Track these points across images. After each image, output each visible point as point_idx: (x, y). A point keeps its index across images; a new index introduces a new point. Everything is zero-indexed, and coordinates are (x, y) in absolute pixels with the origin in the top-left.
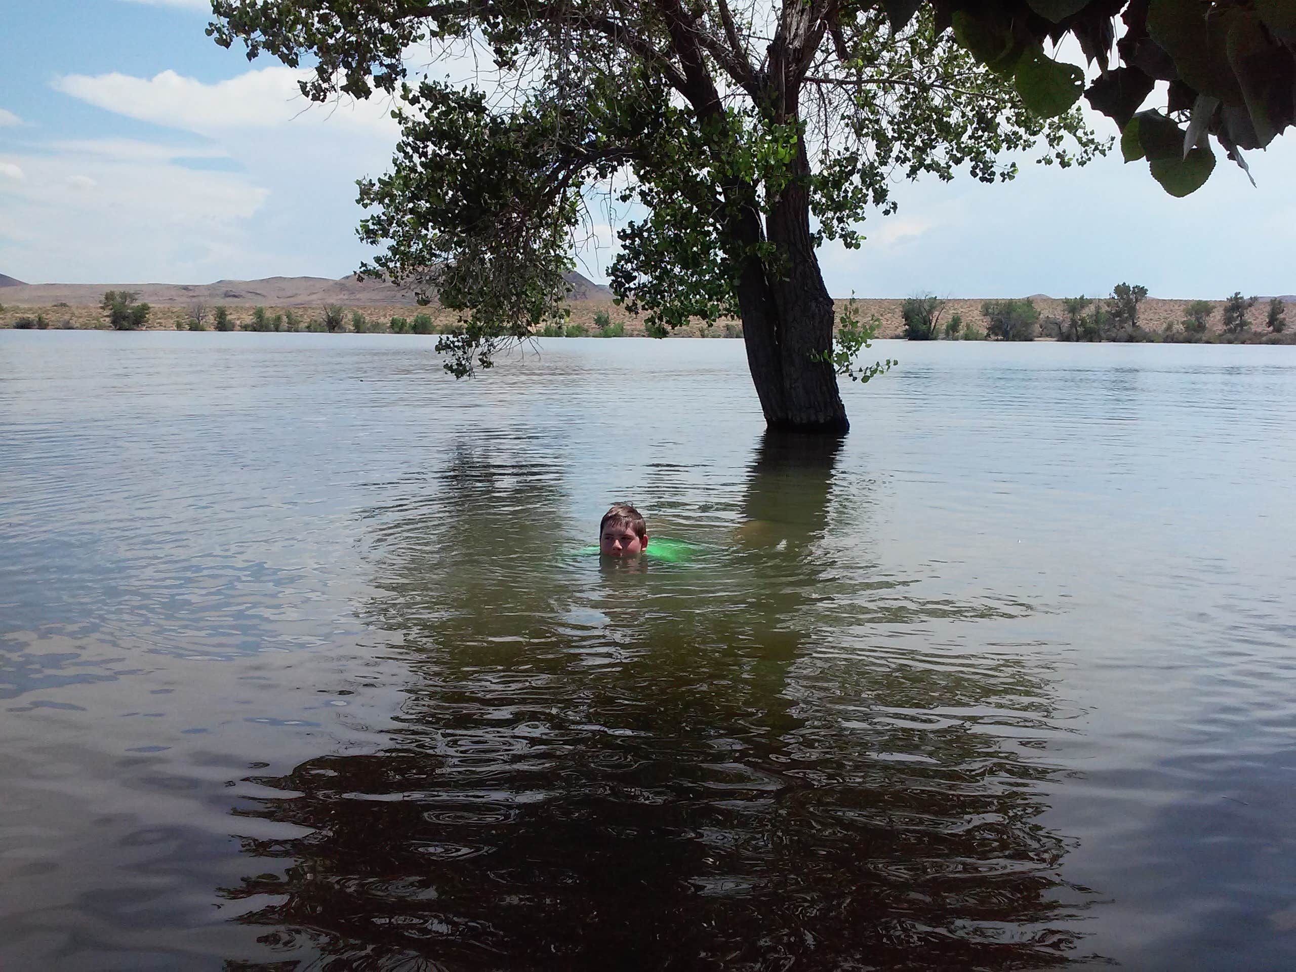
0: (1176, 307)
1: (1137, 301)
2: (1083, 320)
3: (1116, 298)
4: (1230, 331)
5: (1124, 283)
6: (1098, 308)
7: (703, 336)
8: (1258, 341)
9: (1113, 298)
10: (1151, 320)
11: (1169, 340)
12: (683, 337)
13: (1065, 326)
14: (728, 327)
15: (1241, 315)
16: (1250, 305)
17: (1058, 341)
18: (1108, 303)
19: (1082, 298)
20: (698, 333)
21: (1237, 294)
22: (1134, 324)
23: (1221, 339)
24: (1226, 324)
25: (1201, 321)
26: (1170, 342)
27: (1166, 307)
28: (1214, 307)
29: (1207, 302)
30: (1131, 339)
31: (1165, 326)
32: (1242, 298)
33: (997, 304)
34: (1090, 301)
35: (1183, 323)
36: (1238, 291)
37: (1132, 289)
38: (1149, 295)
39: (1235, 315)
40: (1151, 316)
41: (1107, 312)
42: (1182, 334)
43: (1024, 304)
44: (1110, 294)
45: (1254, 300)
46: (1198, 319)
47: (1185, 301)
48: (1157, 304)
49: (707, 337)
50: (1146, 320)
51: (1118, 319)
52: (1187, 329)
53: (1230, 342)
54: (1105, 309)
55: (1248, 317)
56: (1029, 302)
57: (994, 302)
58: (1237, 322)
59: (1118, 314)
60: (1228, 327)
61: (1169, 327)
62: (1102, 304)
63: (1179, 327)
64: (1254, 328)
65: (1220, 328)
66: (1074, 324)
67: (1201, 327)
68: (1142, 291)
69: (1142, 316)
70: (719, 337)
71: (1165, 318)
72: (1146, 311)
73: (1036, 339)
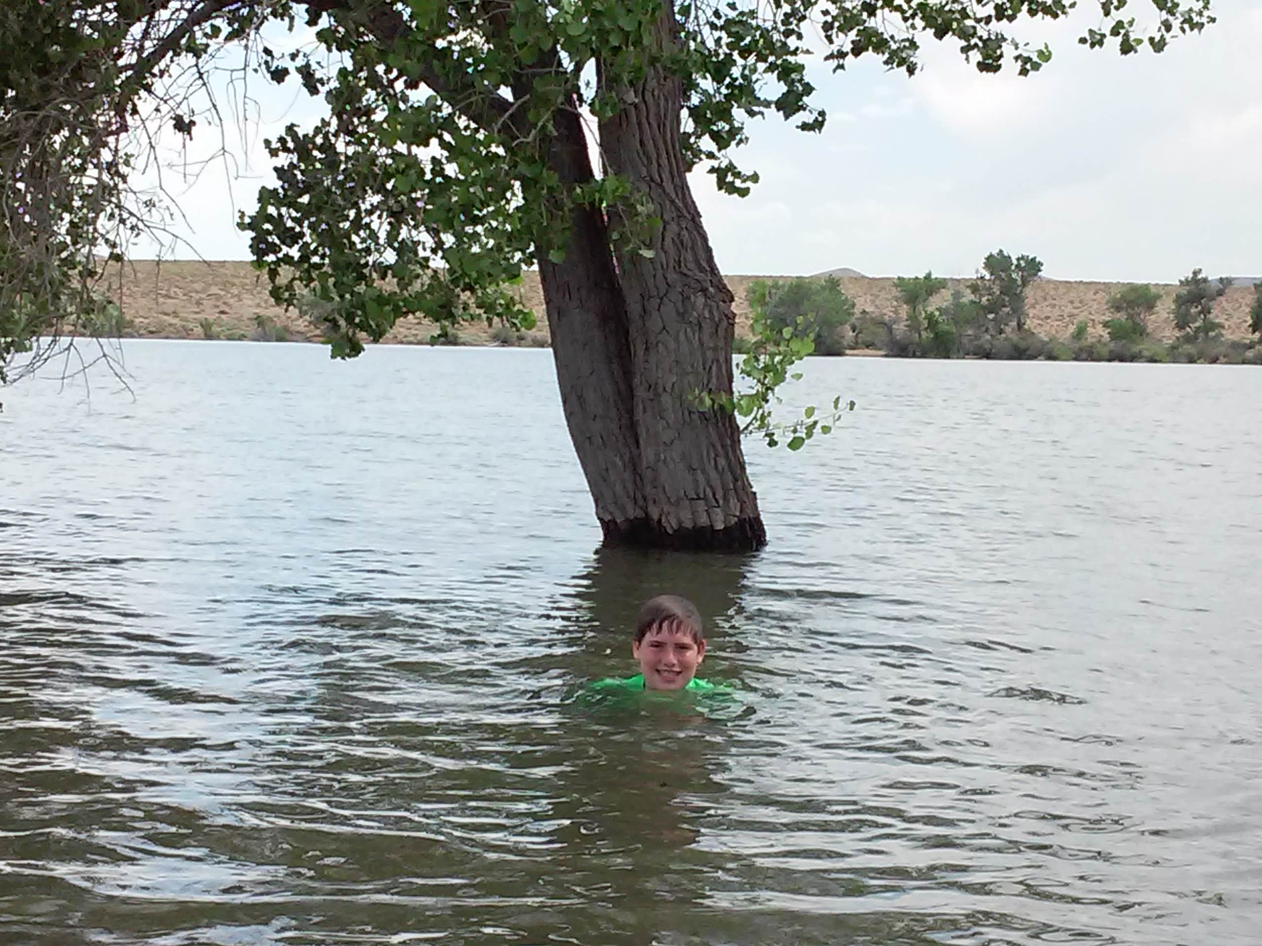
0: (1090, 295)
1: (1025, 283)
2: (930, 318)
3: (988, 277)
4: (1189, 339)
5: (1001, 251)
6: (957, 295)
7: (209, 337)
8: (1240, 359)
9: (982, 278)
10: (1047, 318)
11: (1084, 356)
12: (167, 338)
13: (900, 328)
14: (259, 320)
15: (1206, 311)
16: (1220, 293)
17: (886, 356)
18: (974, 288)
19: (928, 277)
20: (199, 330)
21: (1195, 273)
22: (1020, 326)
23: (1174, 355)
24: (1180, 326)
25: (1137, 320)
26: (1086, 360)
27: (1073, 295)
28: (1158, 297)
29: (1147, 286)
30: (1019, 353)
31: (1072, 329)
32: (1205, 280)
33: (776, 286)
34: (942, 284)
35: (1106, 325)
36: (1197, 267)
37: (1015, 262)
38: (1045, 273)
39: (1193, 310)
40: (1047, 311)
41: (973, 302)
42: (1105, 344)
43: (823, 288)
44: (977, 271)
45: (1226, 282)
46: (1130, 317)
47: (1105, 284)
48: (1056, 289)
49: (218, 338)
50: (1039, 318)
51: (991, 316)
52: (1114, 336)
53: (1192, 361)
54: (968, 297)
55: (1217, 316)
56: (832, 283)
57: (770, 283)
58: (1197, 324)
59: (992, 308)
60: (1182, 333)
61: (1081, 332)
62: (962, 288)
63: (1098, 333)
64: (1229, 336)
65: (1169, 335)
66: (913, 324)
67: (1138, 331)
68: (1032, 266)
69: (1032, 312)
70: (242, 338)
71: (1071, 316)
72: (1037, 303)
73: (848, 352)
